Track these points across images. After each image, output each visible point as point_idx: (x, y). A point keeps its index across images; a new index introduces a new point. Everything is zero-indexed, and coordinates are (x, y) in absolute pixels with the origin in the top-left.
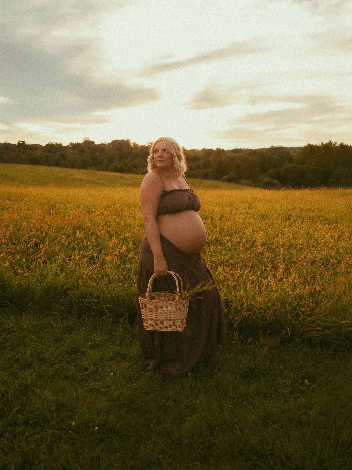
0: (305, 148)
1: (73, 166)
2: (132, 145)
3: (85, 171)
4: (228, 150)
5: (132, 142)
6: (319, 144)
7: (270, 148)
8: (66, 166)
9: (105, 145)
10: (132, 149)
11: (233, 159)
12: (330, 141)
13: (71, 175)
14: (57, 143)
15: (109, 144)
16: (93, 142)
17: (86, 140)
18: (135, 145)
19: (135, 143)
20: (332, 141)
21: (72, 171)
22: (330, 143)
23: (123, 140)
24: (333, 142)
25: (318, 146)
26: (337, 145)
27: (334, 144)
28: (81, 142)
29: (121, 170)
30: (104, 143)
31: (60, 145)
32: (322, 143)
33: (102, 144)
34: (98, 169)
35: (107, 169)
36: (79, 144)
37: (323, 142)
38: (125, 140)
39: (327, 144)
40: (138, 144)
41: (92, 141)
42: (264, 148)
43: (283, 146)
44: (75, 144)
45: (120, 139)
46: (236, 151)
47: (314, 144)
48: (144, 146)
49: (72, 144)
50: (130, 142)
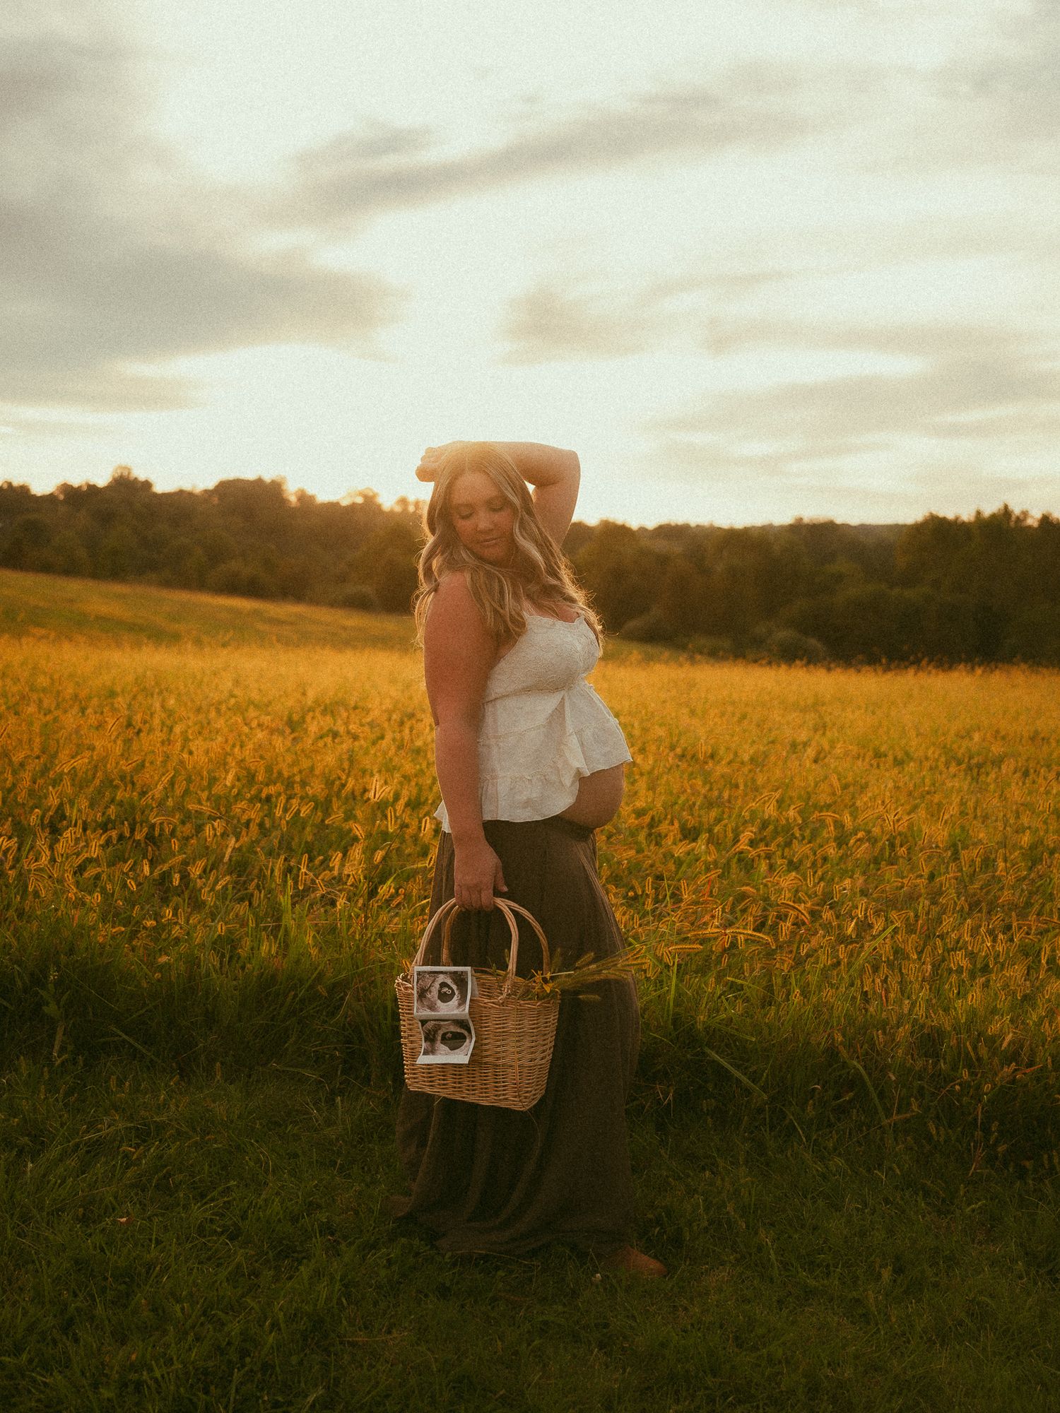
0: (917, 529)
1: (71, 570)
2: (293, 499)
3: (118, 588)
4: (643, 530)
5: (291, 490)
6: (967, 515)
7: (791, 525)
8: (46, 568)
9: (190, 494)
10: (293, 513)
12: (1006, 507)
13: (71, 601)
14: (10, 484)
15: (206, 491)
16: (147, 485)
17: (121, 477)
18: (304, 498)
19: (302, 491)
20: (1011, 507)
21: (73, 586)
22: (1006, 512)
23: (260, 481)
24: (1016, 510)
25: (963, 523)
26: (1030, 522)
27: (1018, 518)
28: (102, 481)
29: (253, 589)
30: (187, 486)
31: (24, 491)
32: (978, 513)
33: (181, 492)
34: (167, 584)
35: (197, 582)
36: (92, 489)
37: (982, 509)
38: (267, 478)
39: (993, 516)
40: (312, 498)
41: (142, 478)
42: (771, 526)
43: (839, 521)
44: (80, 487)
45: (249, 475)
46: (668, 532)
47: (950, 516)
48: (338, 503)
49: (67, 490)
50: (284, 487)
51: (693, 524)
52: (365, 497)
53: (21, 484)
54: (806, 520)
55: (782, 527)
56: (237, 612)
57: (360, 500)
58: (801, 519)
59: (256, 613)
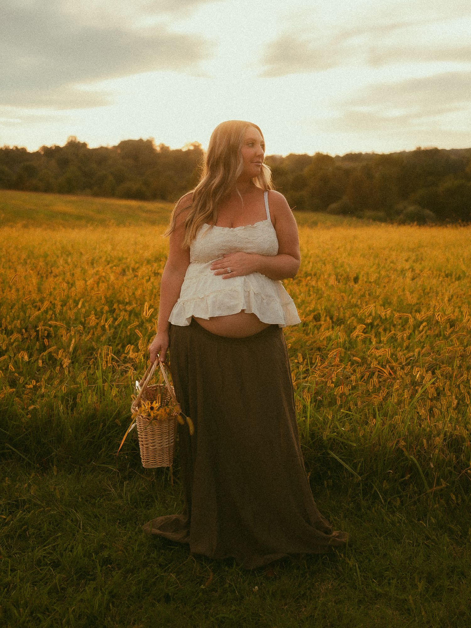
1: (48, 189)
2: (158, 149)
3: (71, 198)
4: (338, 157)
5: (157, 144)
7: (415, 151)
8: (35, 189)
9: (106, 149)
10: (158, 156)
11: (347, 172)
13: (47, 206)
14: (16, 148)
15: (114, 147)
16: (85, 145)
17: (72, 141)
18: (164, 148)
19: (163, 144)
21: (48, 198)
23: (141, 140)
29: (139, 196)
30: (104, 145)
31: (23, 151)
33: (102, 148)
34: (96, 195)
35: (112, 193)
36: (58, 148)
38: (145, 138)
40: (168, 148)
41: (82, 142)
42: (404, 152)
43: (440, 148)
44: (51, 148)
45: (136, 138)
46: (351, 157)
48: (181, 150)
49: (45, 149)
50: (153, 143)
51: (363, 153)
52: (195, 146)
53: (22, 147)
54: (423, 148)
55: (410, 153)
56: (130, 207)
57: (192, 148)
58: (420, 148)
59: (140, 208)
